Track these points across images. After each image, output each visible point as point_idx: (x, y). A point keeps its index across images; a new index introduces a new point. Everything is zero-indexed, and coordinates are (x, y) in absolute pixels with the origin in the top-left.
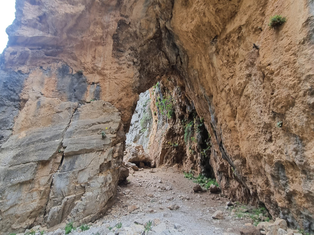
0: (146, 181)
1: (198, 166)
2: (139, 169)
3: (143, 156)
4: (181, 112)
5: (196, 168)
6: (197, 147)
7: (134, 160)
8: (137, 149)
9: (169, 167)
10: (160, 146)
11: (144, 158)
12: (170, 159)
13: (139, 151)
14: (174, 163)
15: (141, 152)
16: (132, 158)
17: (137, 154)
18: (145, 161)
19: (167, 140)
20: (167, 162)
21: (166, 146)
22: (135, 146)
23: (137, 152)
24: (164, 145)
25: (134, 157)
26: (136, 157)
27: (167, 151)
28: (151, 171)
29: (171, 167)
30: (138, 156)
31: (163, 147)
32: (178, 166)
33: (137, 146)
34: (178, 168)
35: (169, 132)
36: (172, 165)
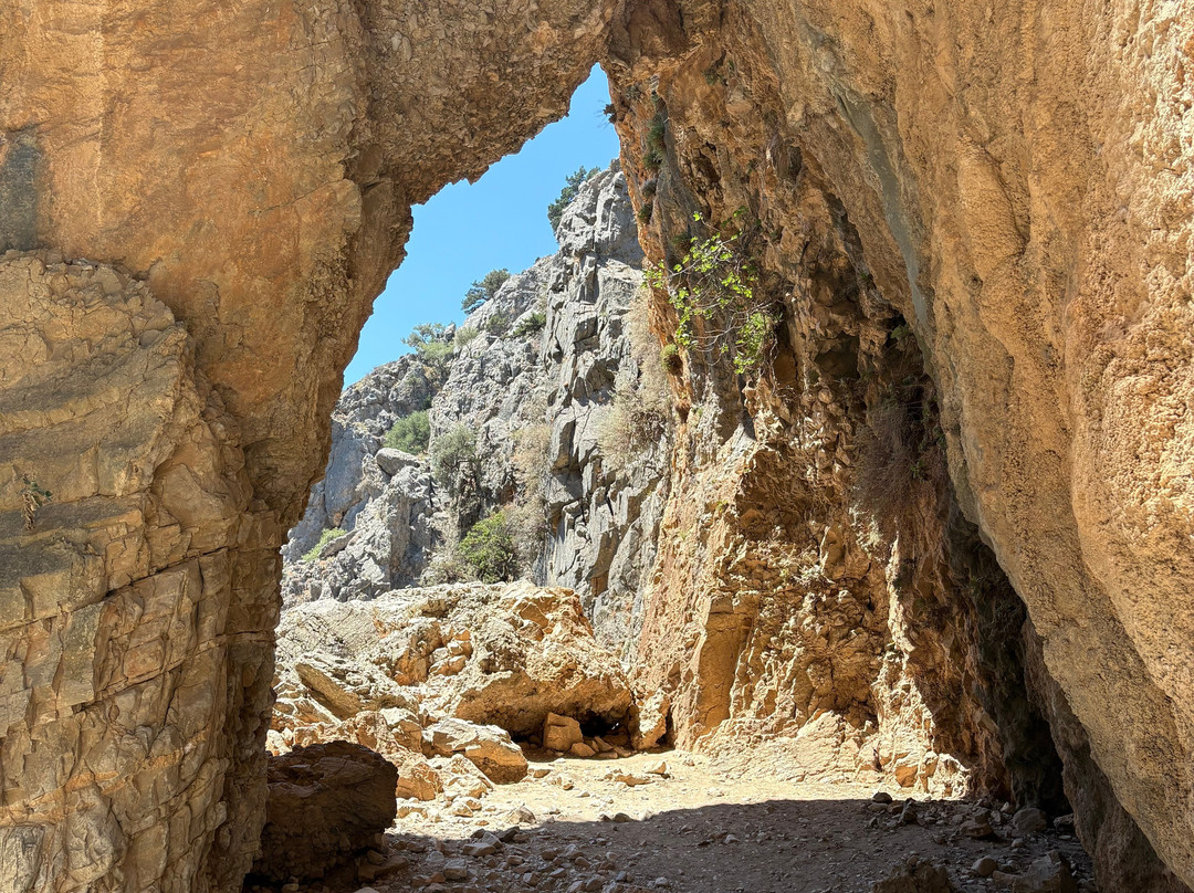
2: (535, 766)
4: (820, 311)
5: (966, 735)
6: (943, 568)
7: (500, 704)
8: (526, 622)
9: (764, 736)
10: (702, 590)
11: (573, 683)
12: (775, 677)
13: (540, 636)
14: (806, 705)
15: (561, 638)
16: (480, 687)
17: (521, 653)
18: (591, 706)
19: (744, 538)
20: (754, 705)
21: (742, 582)
22: (515, 601)
23: (519, 638)
24: (727, 582)
25: (493, 677)
26: (507, 675)
27: (749, 622)
28: (617, 775)
29: (785, 739)
30: (529, 671)
31: (716, 595)
32: (835, 728)
33: (535, 601)
34: (838, 745)
35: (760, 481)
36: (793, 723)
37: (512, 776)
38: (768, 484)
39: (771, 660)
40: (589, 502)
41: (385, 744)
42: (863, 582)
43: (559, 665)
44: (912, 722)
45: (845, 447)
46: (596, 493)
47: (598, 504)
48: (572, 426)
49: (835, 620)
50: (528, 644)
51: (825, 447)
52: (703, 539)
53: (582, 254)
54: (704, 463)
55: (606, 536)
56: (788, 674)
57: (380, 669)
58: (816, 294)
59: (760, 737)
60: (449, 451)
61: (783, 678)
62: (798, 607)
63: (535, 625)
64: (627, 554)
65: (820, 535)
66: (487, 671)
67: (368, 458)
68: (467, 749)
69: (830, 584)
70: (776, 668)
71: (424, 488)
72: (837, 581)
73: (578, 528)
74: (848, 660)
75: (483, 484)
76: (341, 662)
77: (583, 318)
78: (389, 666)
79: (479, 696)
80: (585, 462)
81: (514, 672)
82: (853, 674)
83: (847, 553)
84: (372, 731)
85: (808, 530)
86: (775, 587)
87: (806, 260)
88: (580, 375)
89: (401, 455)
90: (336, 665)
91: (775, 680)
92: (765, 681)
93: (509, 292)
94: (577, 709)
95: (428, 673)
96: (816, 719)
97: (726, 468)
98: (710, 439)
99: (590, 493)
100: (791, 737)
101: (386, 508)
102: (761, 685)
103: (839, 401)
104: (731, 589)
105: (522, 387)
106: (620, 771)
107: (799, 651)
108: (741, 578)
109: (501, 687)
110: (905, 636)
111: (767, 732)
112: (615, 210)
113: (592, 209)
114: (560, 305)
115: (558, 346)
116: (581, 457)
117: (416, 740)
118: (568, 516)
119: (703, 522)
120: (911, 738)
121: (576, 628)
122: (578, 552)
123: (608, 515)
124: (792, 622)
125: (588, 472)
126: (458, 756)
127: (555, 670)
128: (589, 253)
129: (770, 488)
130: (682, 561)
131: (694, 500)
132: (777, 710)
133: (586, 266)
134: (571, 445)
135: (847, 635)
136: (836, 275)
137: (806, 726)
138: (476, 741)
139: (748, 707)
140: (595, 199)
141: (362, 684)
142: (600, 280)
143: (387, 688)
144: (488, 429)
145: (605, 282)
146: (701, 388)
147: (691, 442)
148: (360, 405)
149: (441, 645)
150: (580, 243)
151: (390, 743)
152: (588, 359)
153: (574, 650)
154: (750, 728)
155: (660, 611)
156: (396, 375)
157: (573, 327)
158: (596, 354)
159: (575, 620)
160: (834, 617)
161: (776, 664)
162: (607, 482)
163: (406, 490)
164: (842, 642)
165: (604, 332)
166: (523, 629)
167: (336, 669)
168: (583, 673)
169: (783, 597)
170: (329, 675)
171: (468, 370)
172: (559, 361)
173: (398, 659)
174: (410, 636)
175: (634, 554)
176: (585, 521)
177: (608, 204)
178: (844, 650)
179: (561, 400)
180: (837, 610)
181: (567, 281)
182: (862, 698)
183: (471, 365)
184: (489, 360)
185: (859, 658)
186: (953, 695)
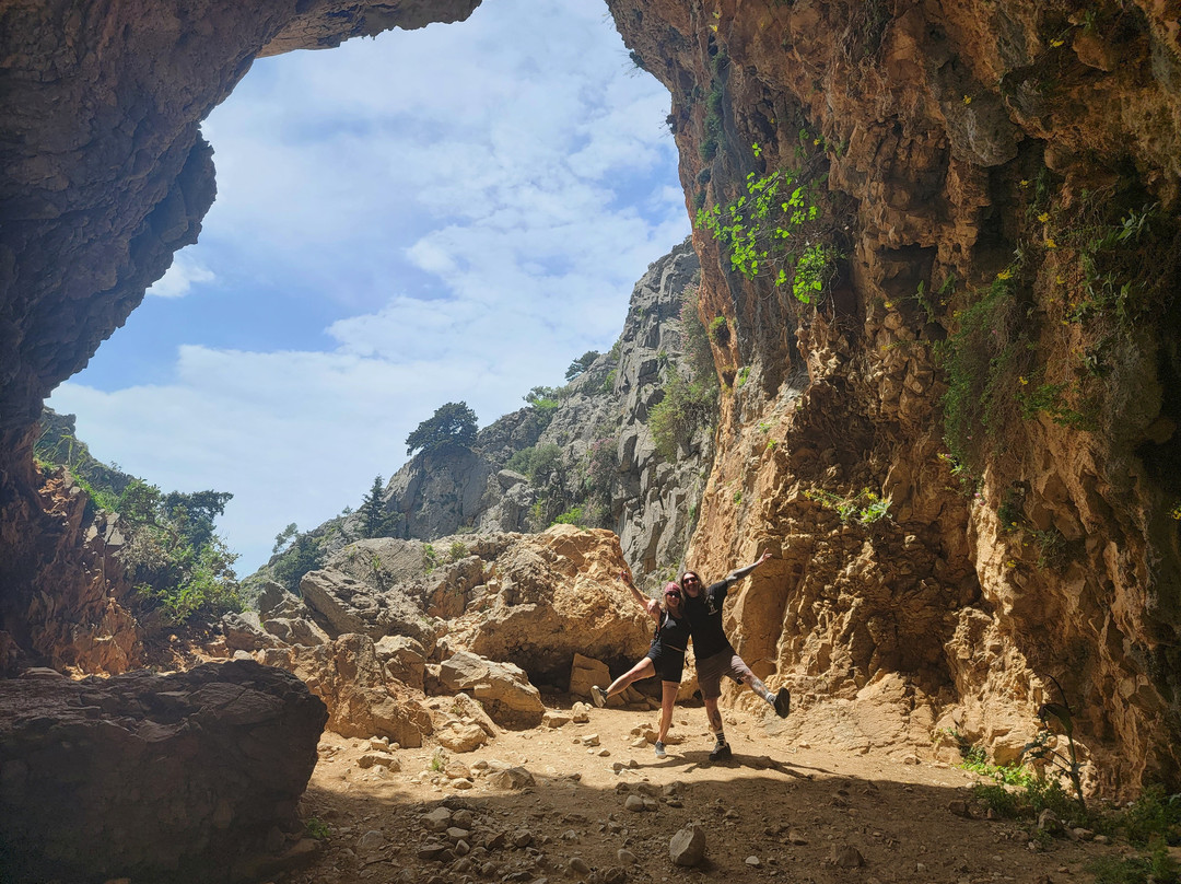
0: (612, 825)
1: (1127, 687)
2: (551, 713)
3: (600, 609)
4: (894, 216)
5: (1095, 712)
6: (1090, 481)
7: (522, 640)
8: (560, 557)
9: (818, 696)
10: (748, 534)
11: (603, 622)
12: (830, 630)
13: (573, 573)
14: (865, 664)
15: (595, 575)
16: (501, 619)
17: (548, 587)
18: (624, 651)
19: (796, 479)
20: (805, 660)
21: (793, 524)
22: (553, 538)
23: (549, 570)
24: (775, 524)
25: (516, 609)
26: (530, 608)
27: (799, 570)
28: (645, 731)
29: (843, 702)
30: (557, 606)
31: (764, 538)
32: (902, 692)
33: (572, 538)
34: (907, 713)
35: (814, 419)
36: (851, 683)
37: (524, 721)
38: (823, 422)
39: (824, 611)
40: (645, 498)
41: (367, 675)
42: (934, 527)
43: (589, 601)
44: (1009, 691)
45: (916, 373)
46: (651, 491)
47: (652, 501)
48: (635, 438)
49: (900, 568)
50: (559, 578)
51: (891, 376)
52: (749, 483)
53: (647, 313)
54: (749, 420)
55: (657, 524)
56: (845, 626)
57: (413, 600)
58: (889, 199)
59: (814, 697)
60: (542, 462)
61: (838, 631)
62: (857, 551)
63: (569, 560)
64: (673, 532)
65: (882, 476)
66: (510, 603)
67: (491, 477)
68: (476, 688)
69: (895, 528)
70: (830, 620)
71: (529, 499)
72: (903, 525)
73: (635, 519)
74: (916, 615)
75: (566, 488)
76: (350, 582)
77: (647, 359)
78: (422, 598)
79: (499, 630)
80: (643, 467)
81: (539, 604)
82: (921, 631)
83: (915, 493)
84: (352, 658)
85: (869, 469)
86: (830, 530)
87: (879, 160)
88: (643, 401)
89: (515, 474)
90: (341, 584)
91: (829, 634)
92: (818, 633)
93: (598, 366)
94: (609, 653)
95: (465, 610)
96: (878, 680)
97: (775, 413)
98: (757, 396)
99: (646, 491)
100: (850, 699)
101: (502, 512)
102: (813, 637)
103: (909, 325)
104: (781, 530)
105: (599, 418)
106: (650, 726)
107: (857, 601)
108: (791, 520)
109: (523, 621)
110: (1006, 582)
111: (821, 691)
112: (675, 281)
113: (657, 281)
114: (630, 350)
115: (627, 381)
116: (640, 463)
117: (417, 673)
118: (628, 509)
119: (750, 465)
120: (1009, 711)
121: (613, 569)
122: (634, 538)
123: (659, 509)
124: (848, 569)
125: (645, 475)
126: (462, 695)
127: (585, 606)
128: (653, 312)
129: (825, 426)
130: (726, 508)
131: (739, 454)
132: (832, 668)
133: (651, 321)
134: (633, 454)
135: (916, 585)
136: (912, 178)
137: (866, 688)
138: (486, 679)
139: (798, 661)
140: (660, 274)
141: (369, 606)
142: (661, 332)
143: (399, 614)
144: (572, 447)
145: (665, 333)
146: (748, 351)
147: (737, 402)
148: (491, 441)
149: (482, 583)
150: (647, 304)
151: (373, 674)
152: (650, 389)
153: (608, 589)
154: (801, 685)
155: (701, 561)
156: (517, 421)
157: (638, 366)
158: (656, 386)
159: (612, 560)
160: (899, 564)
161: (831, 616)
162: (659, 484)
163: (516, 500)
164: (909, 593)
165: (662, 371)
166: (557, 564)
167: (341, 589)
168: (615, 612)
169: (838, 542)
170: (332, 594)
171: (565, 416)
172: (627, 393)
173: (433, 592)
174: (450, 571)
175: (679, 531)
176: (642, 514)
177: (669, 277)
178: (912, 602)
179: (627, 420)
180: (903, 557)
181: (635, 333)
182: (933, 659)
183: (568, 412)
184: (580, 410)
185: (929, 613)
186: (1073, 659)
